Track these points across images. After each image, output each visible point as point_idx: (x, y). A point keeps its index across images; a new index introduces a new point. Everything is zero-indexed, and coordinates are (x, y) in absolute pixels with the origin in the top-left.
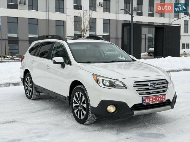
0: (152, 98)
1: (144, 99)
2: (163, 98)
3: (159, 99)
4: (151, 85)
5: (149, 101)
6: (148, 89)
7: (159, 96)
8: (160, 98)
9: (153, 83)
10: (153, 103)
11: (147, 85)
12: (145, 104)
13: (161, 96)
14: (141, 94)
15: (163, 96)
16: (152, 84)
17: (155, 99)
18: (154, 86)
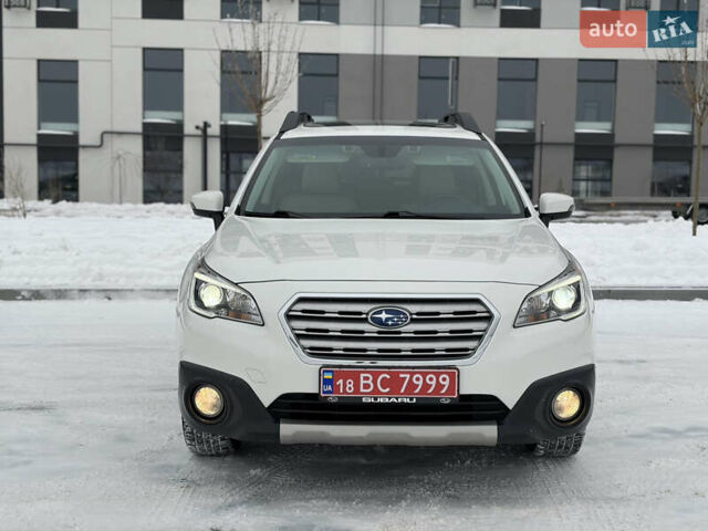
0: (375, 375)
2: (439, 386)
3: (412, 386)
5: (357, 386)
7: (412, 374)
8: (422, 381)
11: (356, 317)
12: (333, 398)
13: (424, 374)
14: (315, 352)
15: (438, 374)
16: (384, 316)
17: (393, 383)
18: (396, 325)
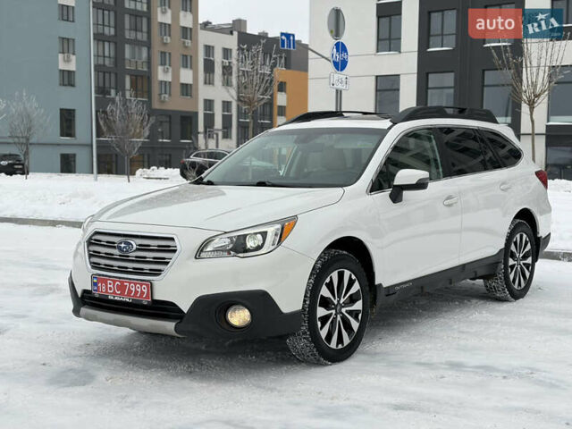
0: (114, 282)
1: (95, 281)
2: (142, 293)
3: (130, 291)
4: (120, 248)
5: (106, 288)
6: (109, 257)
7: (130, 283)
8: (135, 290)
9: (125, 243)
10: (116, 298)
11: (110, 245)
12: (97, 294)
13: (135, 284)
14: (94, 265)
15: (141, 285)
16: (123, 245)
17: (121, 288)
18: (127, 251)
